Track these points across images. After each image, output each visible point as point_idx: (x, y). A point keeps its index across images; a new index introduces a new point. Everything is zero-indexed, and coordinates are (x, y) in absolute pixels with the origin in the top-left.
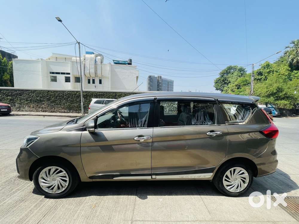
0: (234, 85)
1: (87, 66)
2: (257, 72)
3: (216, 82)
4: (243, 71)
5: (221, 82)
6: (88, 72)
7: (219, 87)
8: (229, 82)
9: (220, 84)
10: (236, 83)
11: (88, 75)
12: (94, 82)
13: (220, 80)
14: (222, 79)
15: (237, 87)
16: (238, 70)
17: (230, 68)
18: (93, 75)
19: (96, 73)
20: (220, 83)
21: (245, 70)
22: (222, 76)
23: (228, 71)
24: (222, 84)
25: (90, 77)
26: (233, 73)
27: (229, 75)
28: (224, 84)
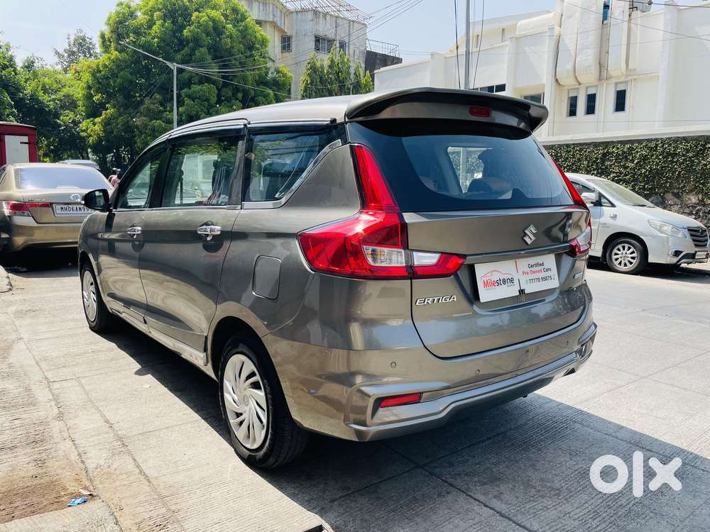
1: (567, 42)
6: (569, 66)
11: (568, 81)
12: (591, 109)
18: (589, 78)
19: (601, 66)
25: (578, 89)
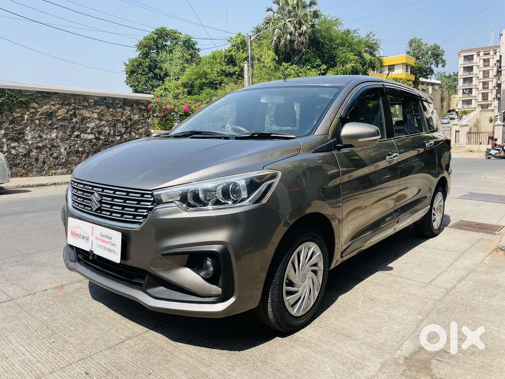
0: (179, 82)
2: (226, 56)
3: (132, 72)
4: (193, 48)
5: (144, 71)
7: (140, 85)
8: (166, 75)
9: (144, 78)
10: (184, 79)
13: (140, 64)
14: (147, 64)
15: (186, 90)
16: (181, 43)
17: (162, 34)
20: (142, 75)
21: (197, 47)
22: (146, 55)
23: (160, 41)
24: (149, 78)
26: (171, 51)
27: (163, 55)
28: (153, 78)
